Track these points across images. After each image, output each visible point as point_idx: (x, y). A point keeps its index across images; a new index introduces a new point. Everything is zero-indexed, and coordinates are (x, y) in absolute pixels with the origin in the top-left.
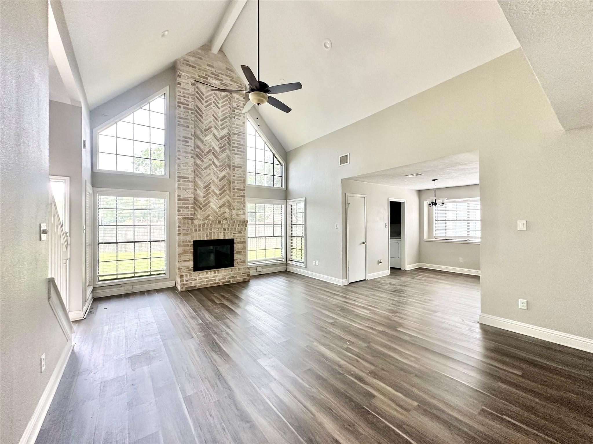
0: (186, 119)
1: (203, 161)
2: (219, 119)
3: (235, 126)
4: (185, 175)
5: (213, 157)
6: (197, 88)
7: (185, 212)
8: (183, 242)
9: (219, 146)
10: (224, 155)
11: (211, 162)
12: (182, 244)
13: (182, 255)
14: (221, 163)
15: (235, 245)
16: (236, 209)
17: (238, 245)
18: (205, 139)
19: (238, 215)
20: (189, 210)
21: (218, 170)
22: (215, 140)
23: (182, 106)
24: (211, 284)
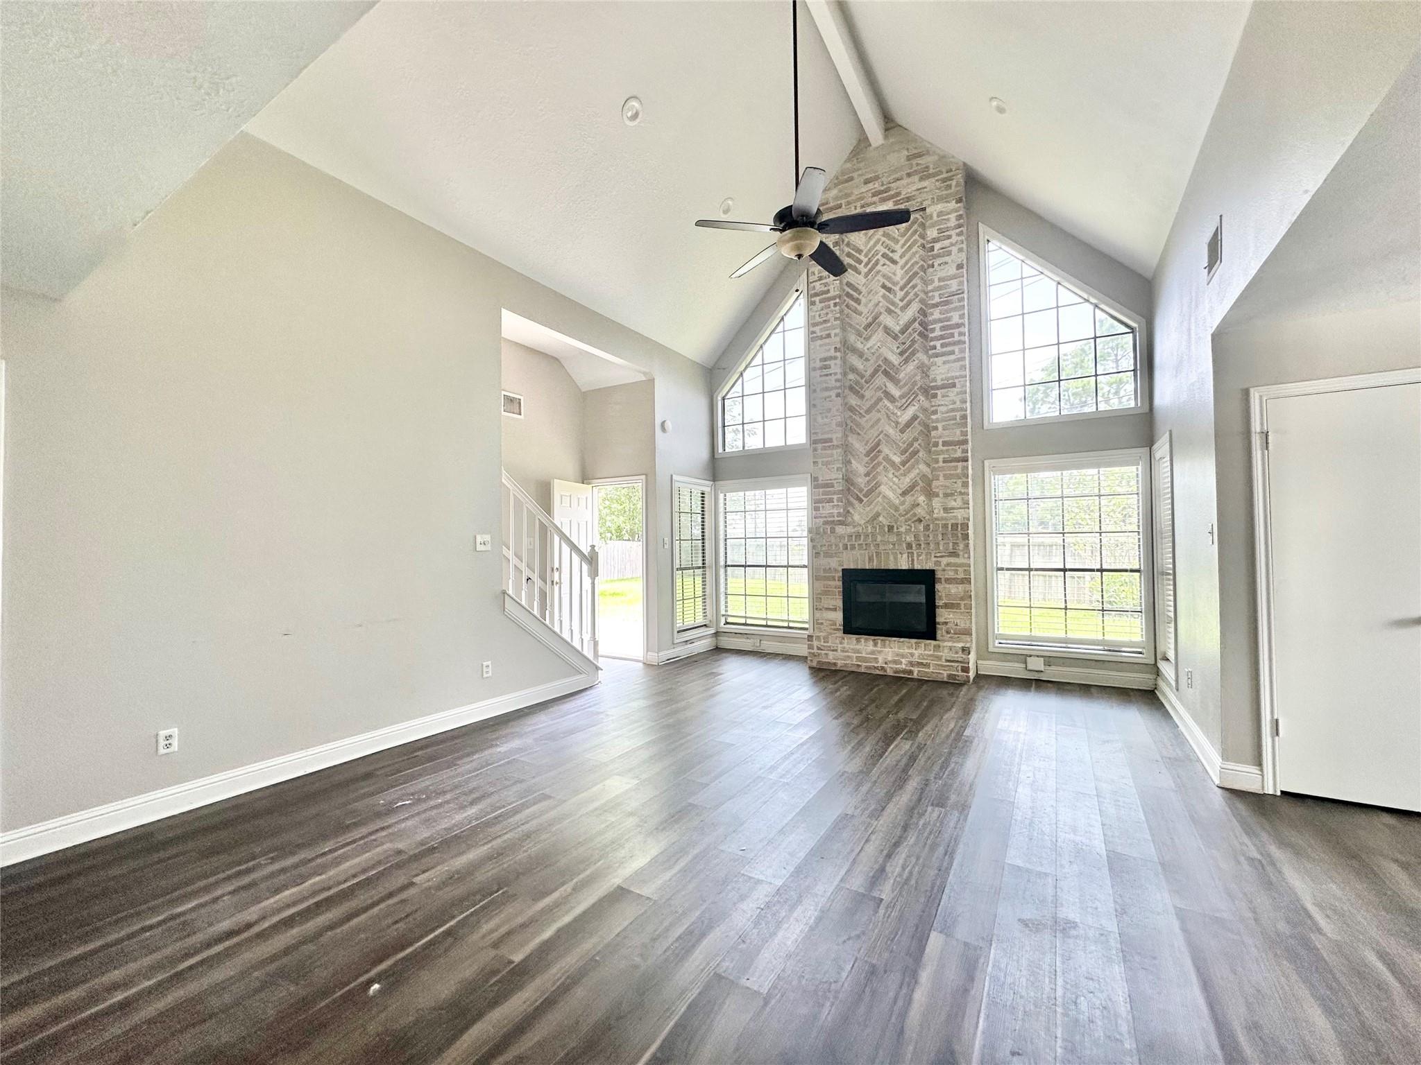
1: (862, 397)
2: (897, 288)
3: (936, 284)
4: (826, 436)
5: (885, 379)
7: (827, 510)
8: (824, 570)
9: (898, 351)
11: (880, 394)
12: (822, 574)
14: (905, 389)
15: (938, 587)
16: (941, 495)
17: (947, 586)
19: (946, 510)
20: (833, 506)
21: (896, 406)
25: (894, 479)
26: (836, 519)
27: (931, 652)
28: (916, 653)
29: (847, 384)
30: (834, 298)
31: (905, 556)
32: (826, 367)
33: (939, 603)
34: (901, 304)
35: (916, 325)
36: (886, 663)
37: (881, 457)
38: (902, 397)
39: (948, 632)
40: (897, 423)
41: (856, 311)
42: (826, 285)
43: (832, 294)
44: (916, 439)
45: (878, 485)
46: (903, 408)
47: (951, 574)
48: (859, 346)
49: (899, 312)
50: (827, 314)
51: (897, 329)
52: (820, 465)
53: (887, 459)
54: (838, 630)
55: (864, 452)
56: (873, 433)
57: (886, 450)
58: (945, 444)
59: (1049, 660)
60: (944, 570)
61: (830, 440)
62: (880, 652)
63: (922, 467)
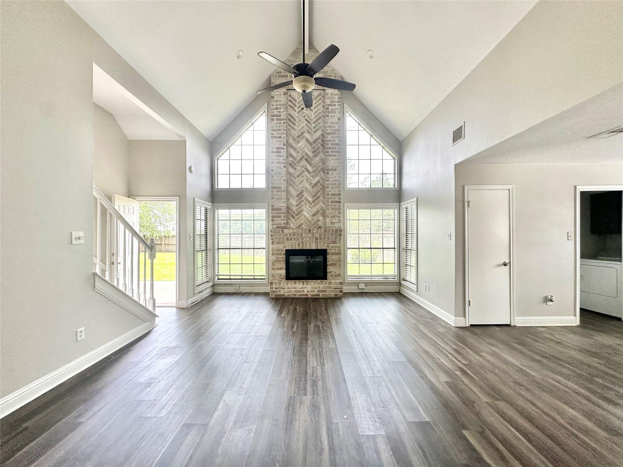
0: (279, 130)
1: (295, 169)
2: (312, 122)
3: (329, 124)
4: (278, 186)
5: (306, 163)
6: (290, 96)
7: (278, 221)
8: (276, 250)
9: (312, 151)
10: (318, 158)
11: (303, 169)
12: (275, 252)
13: (275, 263)
14: (315, 169)
15: (328, 256)
16: (330, 217)
17: (332, 256)
18: (298, 146)
19: (332, 223)
20: (281, 220)
21: (311, 176)
22: (308, 145)
23: (275, 118)
24: (299, 295)
25: (310, 208)
26: (283, 225)
27: (327, 286)
28: (321, 286)
29: (289, 162)
30: (283, 119)
31: (314, 243)
32: (280, 152)
33: (328, 263)
34: (314, 130)
35: (320, 140)
36: (308, 292)
37: (303, 199)
38: (313, 172)
39: (332, 276)
40: (311, 183)
41: (293, 128)
42: (279, 112)
43: (282, 117)
44: (319, 191)
45: (302, 211)
46: (314, 177)
47: (333, 251)
48: (294, 145)
49: (313, 134)
50: (280, 126)
51: (312, 140)
52: (275, 200)
53: (306, 199)
54: (283, 278)
55: (296, 195)
56: (300, 186)
57: (306, 195)
58: (332, 195)
59: (367, 284)
60: (331, 249)
61: (280, 188)
62: (305, 287)
63: (321, 204)
